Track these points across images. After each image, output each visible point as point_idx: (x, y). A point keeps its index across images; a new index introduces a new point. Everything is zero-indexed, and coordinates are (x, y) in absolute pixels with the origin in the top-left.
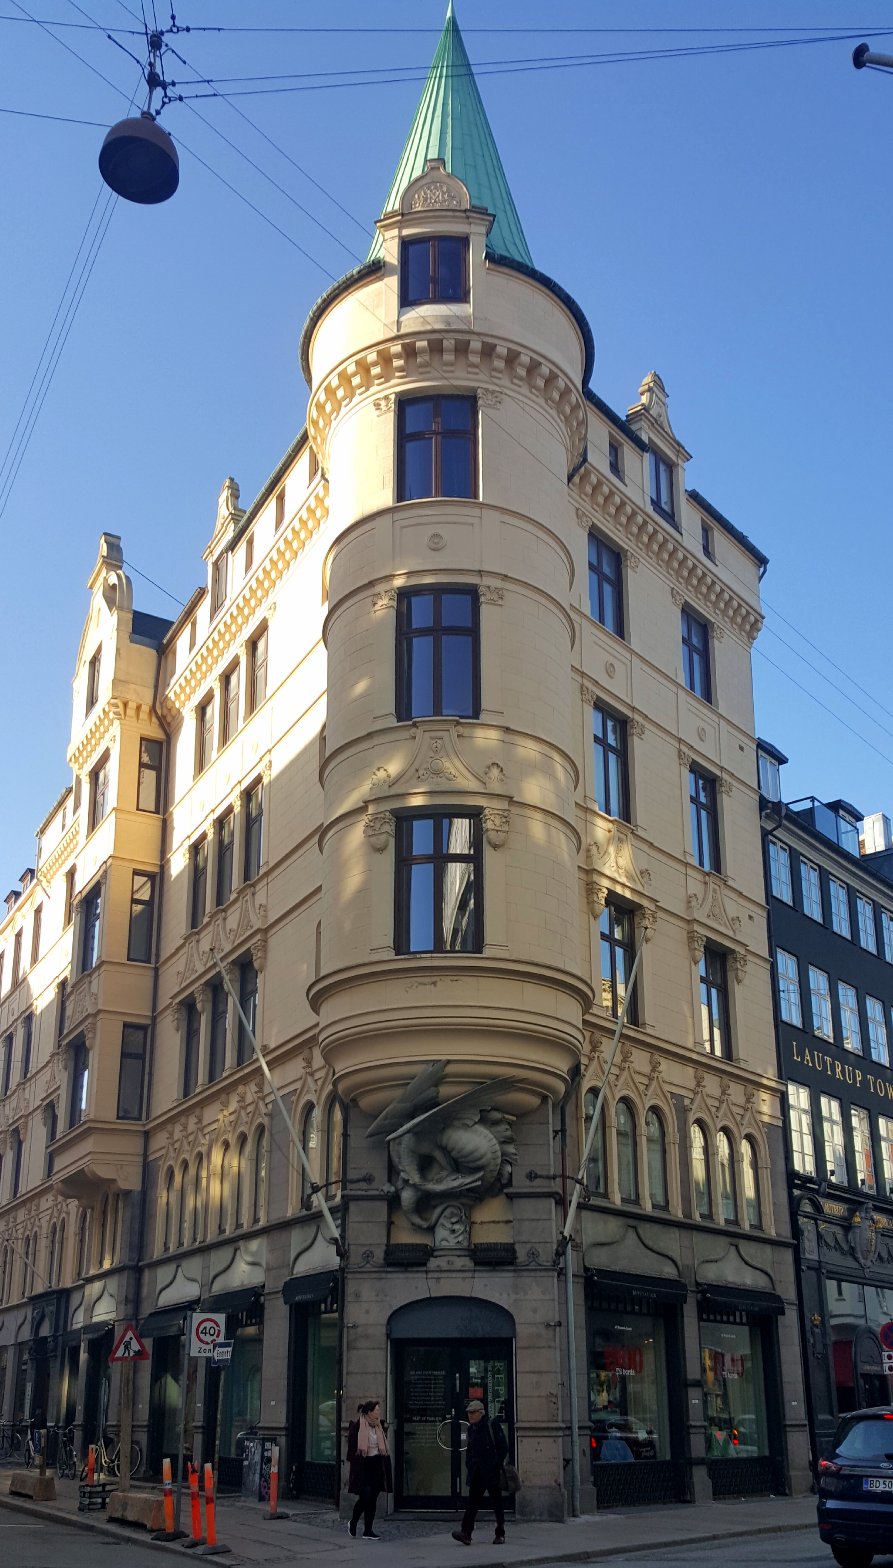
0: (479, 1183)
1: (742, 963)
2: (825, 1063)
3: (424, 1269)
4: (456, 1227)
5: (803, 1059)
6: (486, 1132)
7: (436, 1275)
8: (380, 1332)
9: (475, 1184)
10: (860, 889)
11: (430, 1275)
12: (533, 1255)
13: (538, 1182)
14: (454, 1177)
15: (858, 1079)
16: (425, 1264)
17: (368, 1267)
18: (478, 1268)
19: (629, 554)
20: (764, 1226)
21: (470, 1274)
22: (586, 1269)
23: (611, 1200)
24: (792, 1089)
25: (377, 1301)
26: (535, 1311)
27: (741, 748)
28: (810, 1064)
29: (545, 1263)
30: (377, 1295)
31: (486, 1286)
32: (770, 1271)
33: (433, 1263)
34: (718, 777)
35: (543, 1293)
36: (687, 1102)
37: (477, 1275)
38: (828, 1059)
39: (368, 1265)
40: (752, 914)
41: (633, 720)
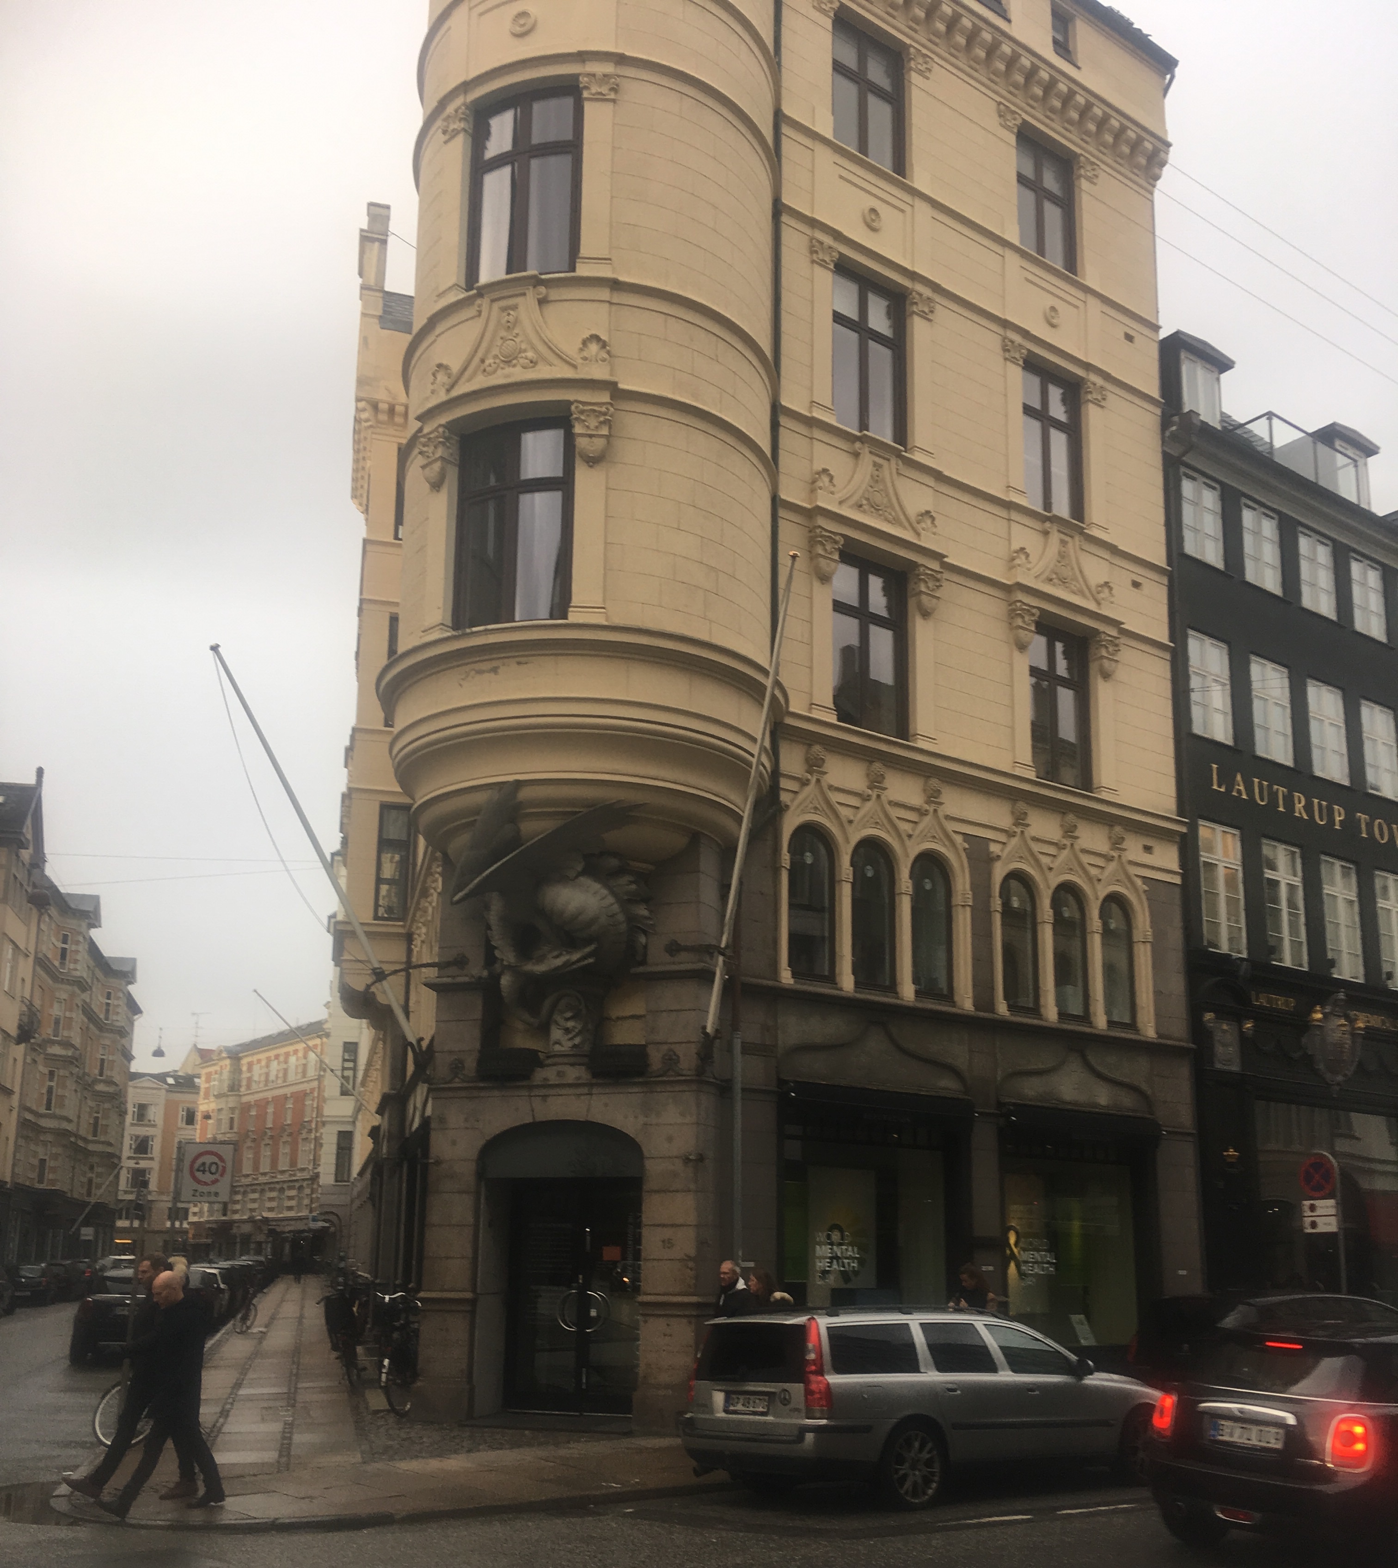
0: (591, 960)
1: (1111, 649)
2: (1273, 796)
3: (525, 1083)
4: (570, 1024)
5: (1230, 788)
6: (597, 886)
7: (543, 1092)
8: (467, 1170)
9: (586, 962)
10: (1355, 546)
11: (536, 1092)
12: (671, 1060)
13: (683, 956)
14: (555, 953)
15: (1338, 819)
16: (527, 1076)
17: (457, 1084)
18: (594, 1081)
19: (912, 50)
20: (1140, 1025)
21: (585, 1090)
22: (781, 1082)
23: (839, 986)
24: (1206, 831)
25: (467, 1128)
26: (670, 1139)
27: (1129, 338)
28: (1244, 797)
29: (684, 1072)
30: (466, 1120)
31: (606, 1105)
32: (1144, 1087)
33: (540, 1075)
34: (1082, 379)
35: (683, 1115)
36: (994, 848)
37: (595, 1091)
38: (1282, 790)
39: (457, 1080)
40: (1139, 579)
41: (913, 290)
